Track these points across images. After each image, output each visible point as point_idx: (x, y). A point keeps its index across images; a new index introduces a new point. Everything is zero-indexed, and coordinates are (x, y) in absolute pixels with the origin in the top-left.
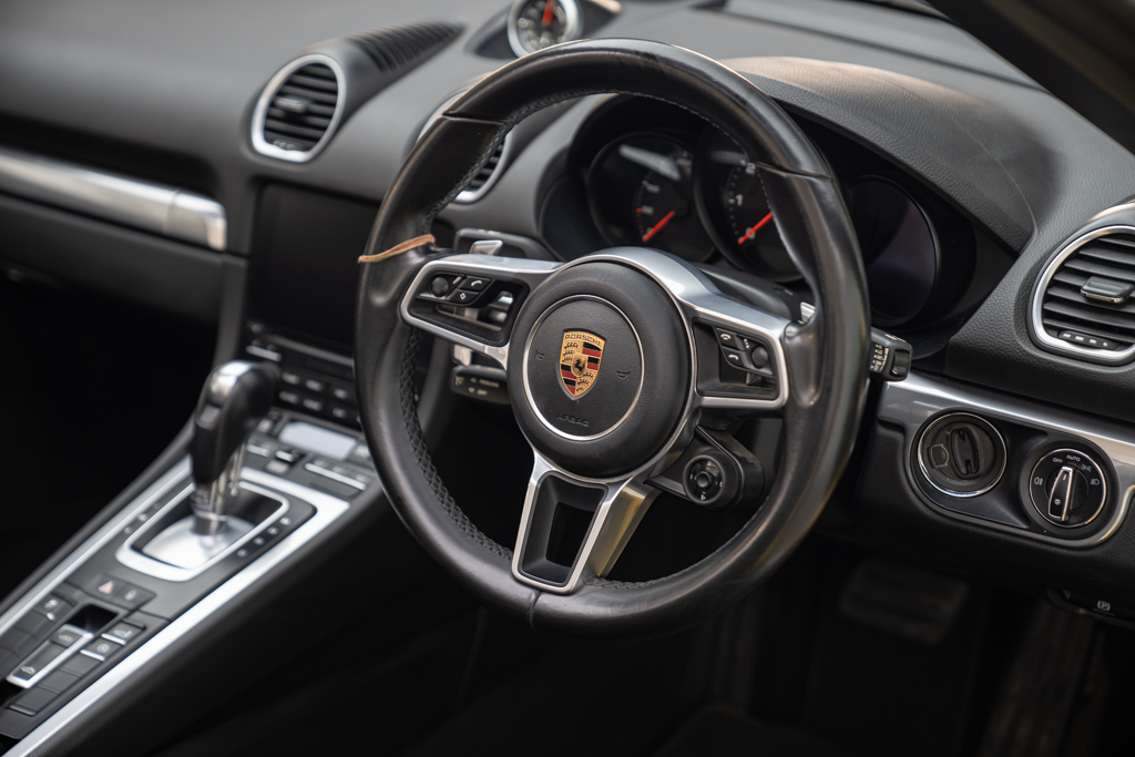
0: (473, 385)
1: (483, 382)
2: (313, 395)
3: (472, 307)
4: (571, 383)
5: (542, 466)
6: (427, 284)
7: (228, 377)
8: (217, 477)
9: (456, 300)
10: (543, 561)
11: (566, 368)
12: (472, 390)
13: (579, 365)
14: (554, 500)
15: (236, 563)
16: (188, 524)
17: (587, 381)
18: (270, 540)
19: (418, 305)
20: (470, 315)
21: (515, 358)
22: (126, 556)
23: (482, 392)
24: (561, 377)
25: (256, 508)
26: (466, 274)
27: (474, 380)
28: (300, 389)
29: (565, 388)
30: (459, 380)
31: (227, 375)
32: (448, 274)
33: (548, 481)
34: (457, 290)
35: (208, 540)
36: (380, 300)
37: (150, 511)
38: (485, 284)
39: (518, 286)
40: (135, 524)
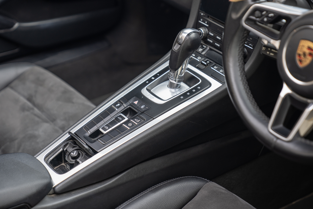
0: (269, 51)
1: (273, 50)
3: (271, 23)
5: (286, 90)
6: (253, 13)
7: (186, 34)
8: (178, 69)
9: (263, 20)
10: (281, 126)
11: (299, 55)
12: (268, 53)
14: (289, 104)
16: (167, 83)
19: (248, 20)
20: (269, 27)
21: (282, 46)
22: (144, 92)
23: (272, 54)
25: (190, 79)
26: (269, 11)
27: (269, 49)
29: (298, 62)
30: (264, 48)
31: (185, 33)
32: (261, 10)
33: (288, 96)
34: (263, 17)
35: (173, 90)
36: (234, 16)
37: (156, 76)
38: (275, 16)
39: (288, 18)
40: (150, 80)
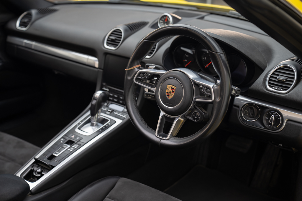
0: (148, 96)
1: (150, 96)
2: (116, 98)
3: (148, 80)
4: (168, 96)
5: (162, 113)
6: (139, 75)
7: (98, 94)
8: (95, 114)
9: (145, 78)
10: (162, 133)
11: (167, 93)
12: (148, 97)
13: (170, 92)
14: (165, 120)
15: (99, 132)
16: (89, 124)
17: (172, 96)
18: (106, 128)
19: (137, 79)
20: (148, 81)
21: (157, 91)
22: (77, 130)
23: (150, 98)
24: (167, 95)
25: (103, 121)
26: (147, 73)
27: (148, 95)
28: (113, 97)
29: (167, 97)
30: (145, 95)
31: (98, 93)
32: (143, 73)
33: (163, 116)
34: (145, 76)
35: (94, 127)
36: (129, 78)
37: (82, 121)
38: (151, 75)
39: (158, 76)
40: (79, 124)
